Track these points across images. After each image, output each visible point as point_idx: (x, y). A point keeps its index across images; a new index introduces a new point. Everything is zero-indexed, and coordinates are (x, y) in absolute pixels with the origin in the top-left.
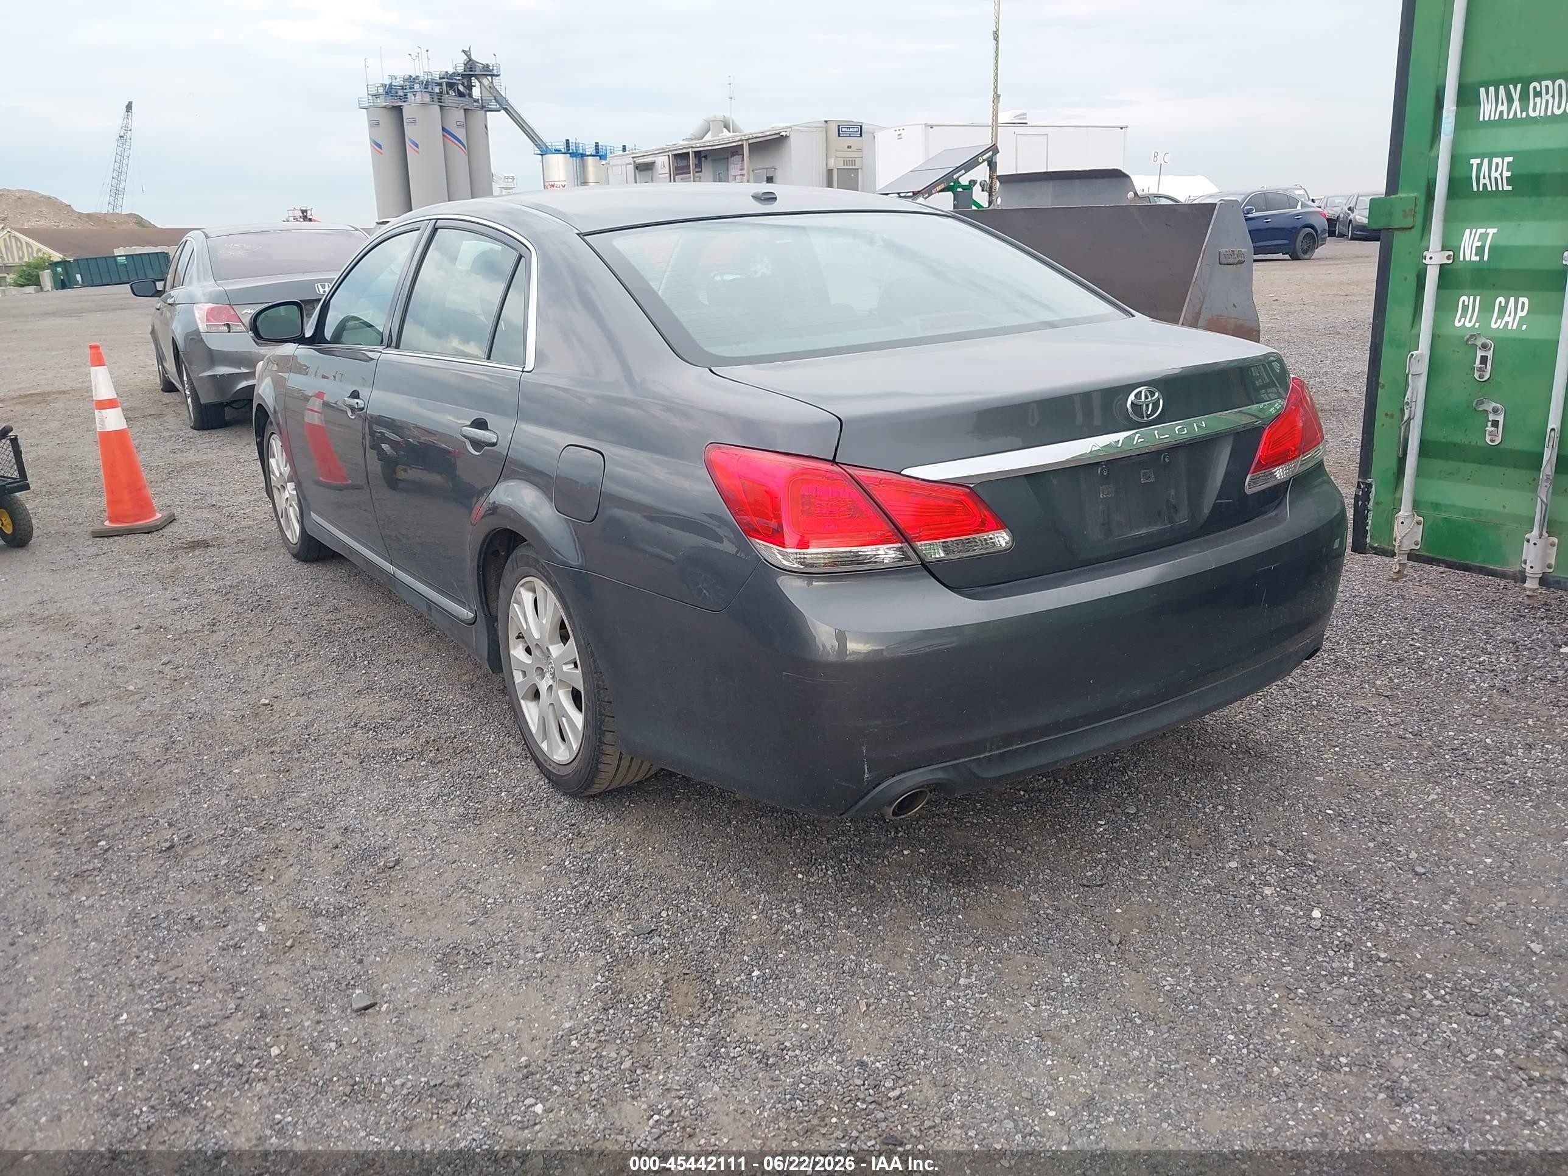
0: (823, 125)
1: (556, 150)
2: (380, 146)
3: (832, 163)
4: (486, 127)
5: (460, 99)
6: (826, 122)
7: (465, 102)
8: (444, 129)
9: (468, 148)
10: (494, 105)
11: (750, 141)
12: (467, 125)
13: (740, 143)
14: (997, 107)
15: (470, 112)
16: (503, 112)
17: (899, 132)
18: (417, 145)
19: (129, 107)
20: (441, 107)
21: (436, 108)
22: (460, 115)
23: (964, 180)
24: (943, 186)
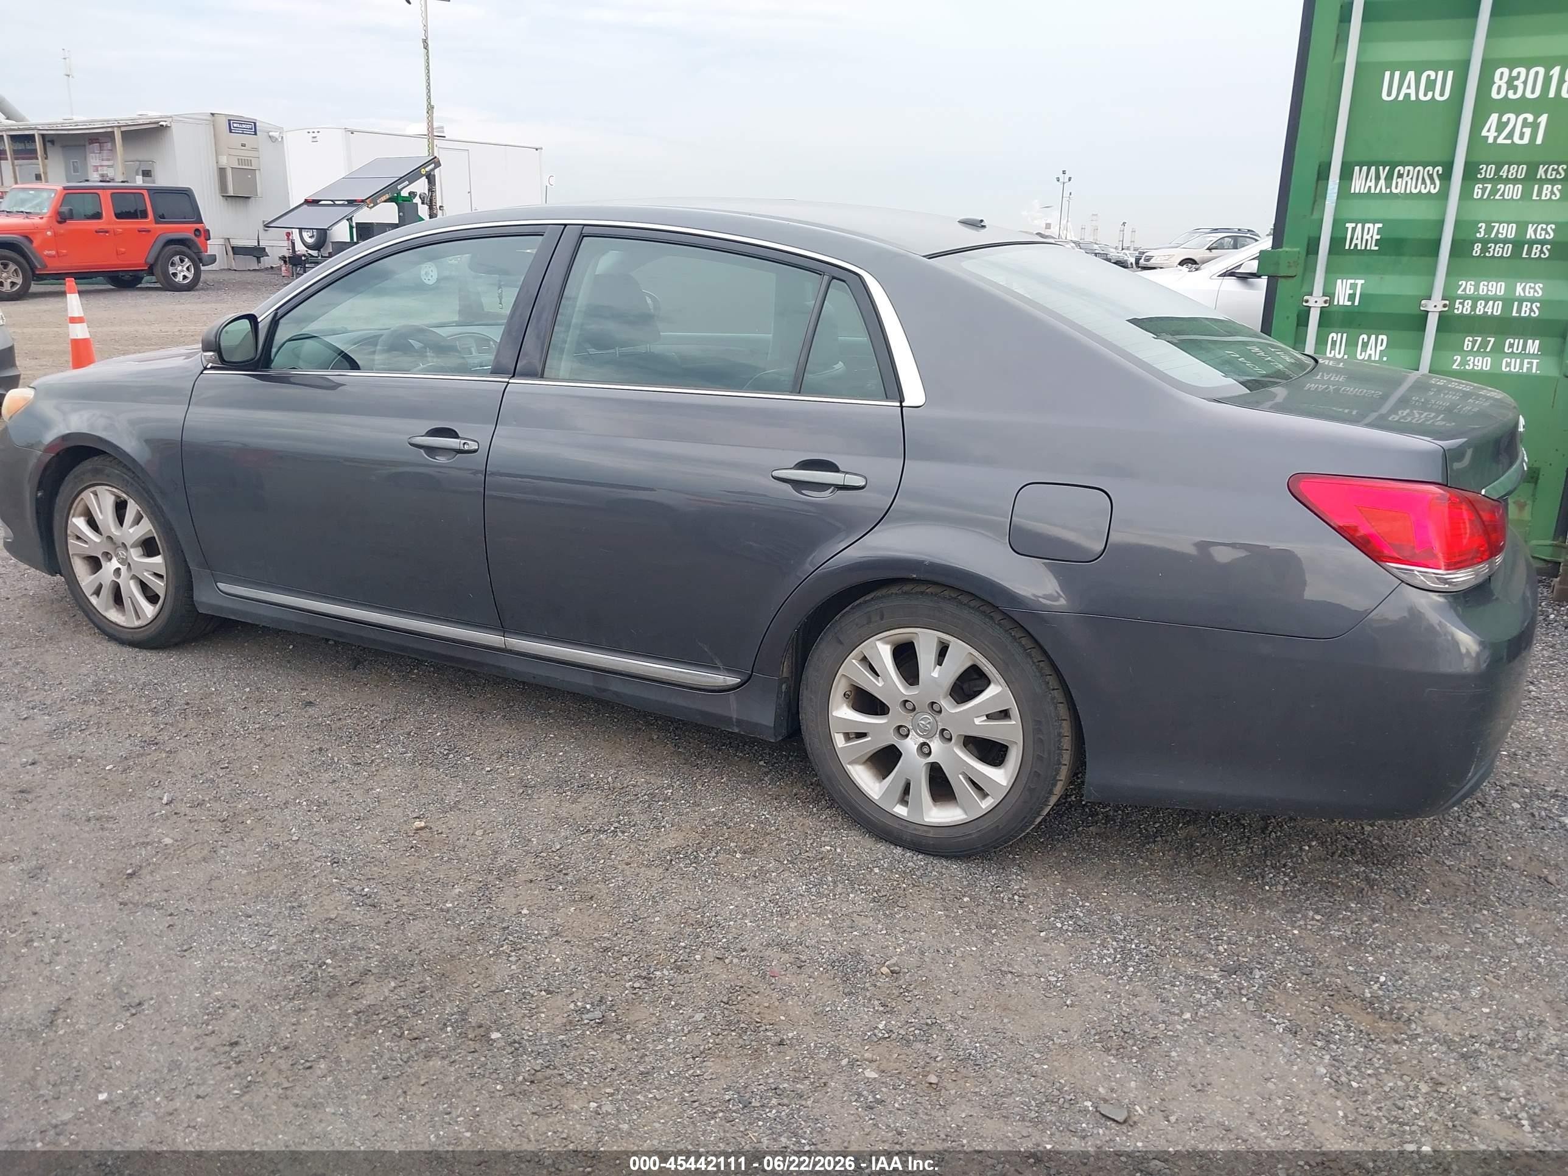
0: (210, 118)
3: (224, 161)
6: (213, 114)
11: (123, 129)
13: (109, 130)
14: (432, 118)
17: (314, 135)
23: (405, 193)
24: (387, 196)
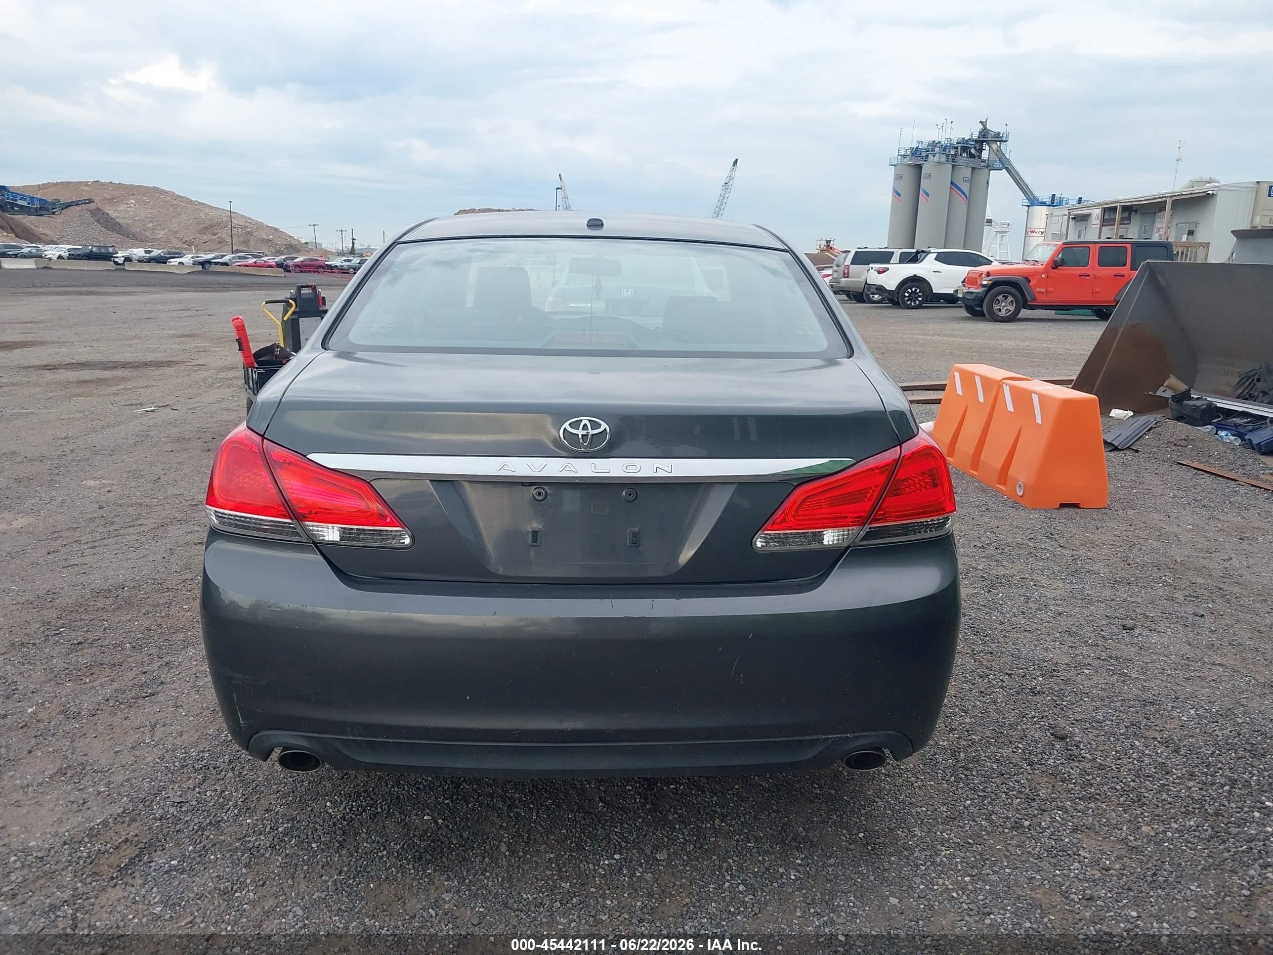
1: (1042, 203)
2: (899, 195)
3: (1257, 220)
4: (988, 183)
5: (970, 159)
7: (973, 162)
8: (952, 183)
9: (969, 198)
10: (997, 165)
11: (1172, 198)
12: (971, 181)
13: (1164, 199)
15: (976, 171)
16: (1004, 170)
18: (928, 195)
19: (735, 162)
20: (953, 166)
21: (949, 167)
22: (967, 172)
